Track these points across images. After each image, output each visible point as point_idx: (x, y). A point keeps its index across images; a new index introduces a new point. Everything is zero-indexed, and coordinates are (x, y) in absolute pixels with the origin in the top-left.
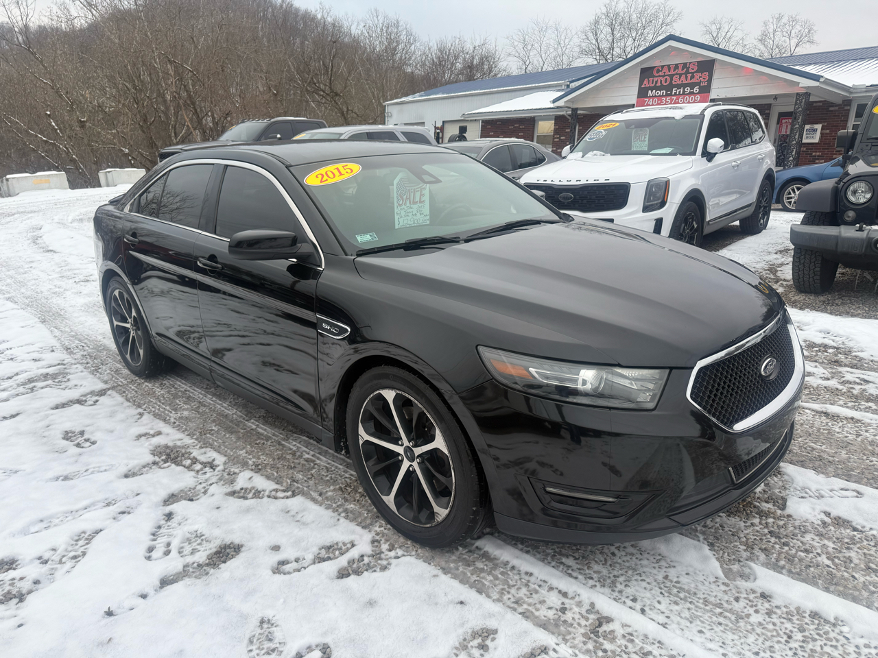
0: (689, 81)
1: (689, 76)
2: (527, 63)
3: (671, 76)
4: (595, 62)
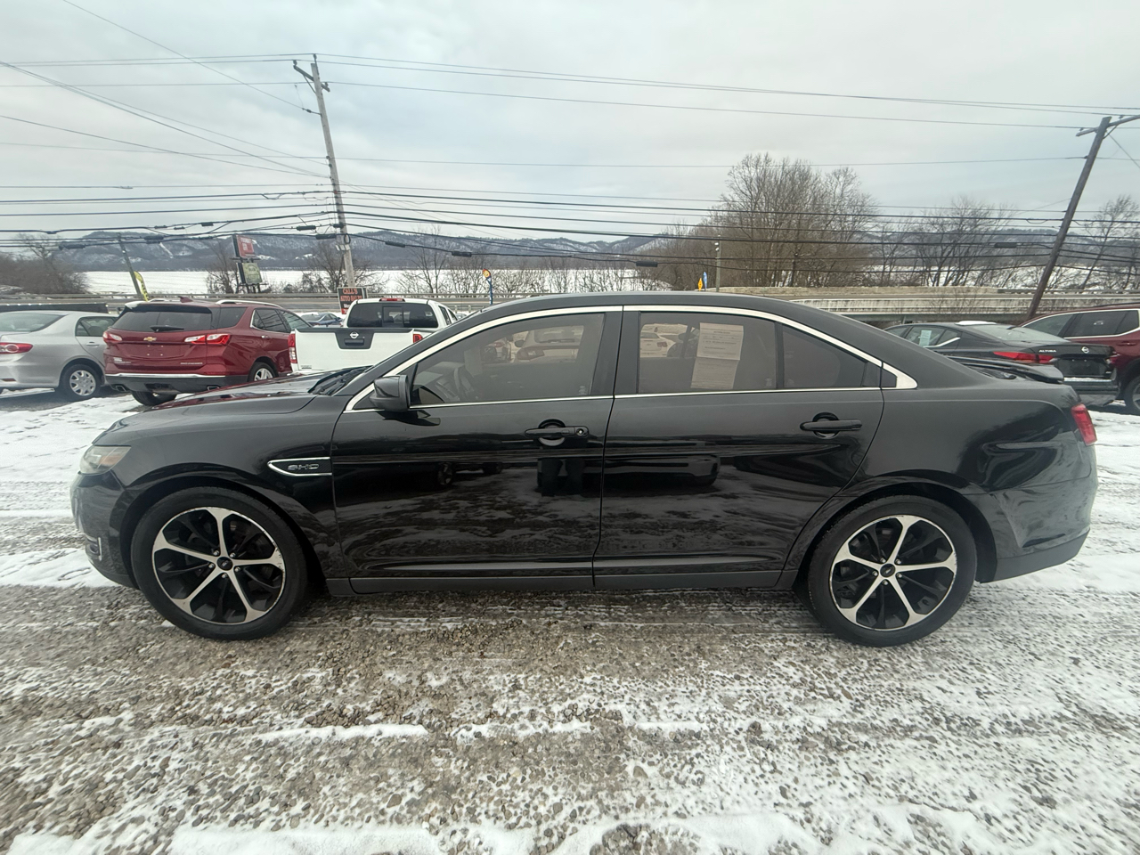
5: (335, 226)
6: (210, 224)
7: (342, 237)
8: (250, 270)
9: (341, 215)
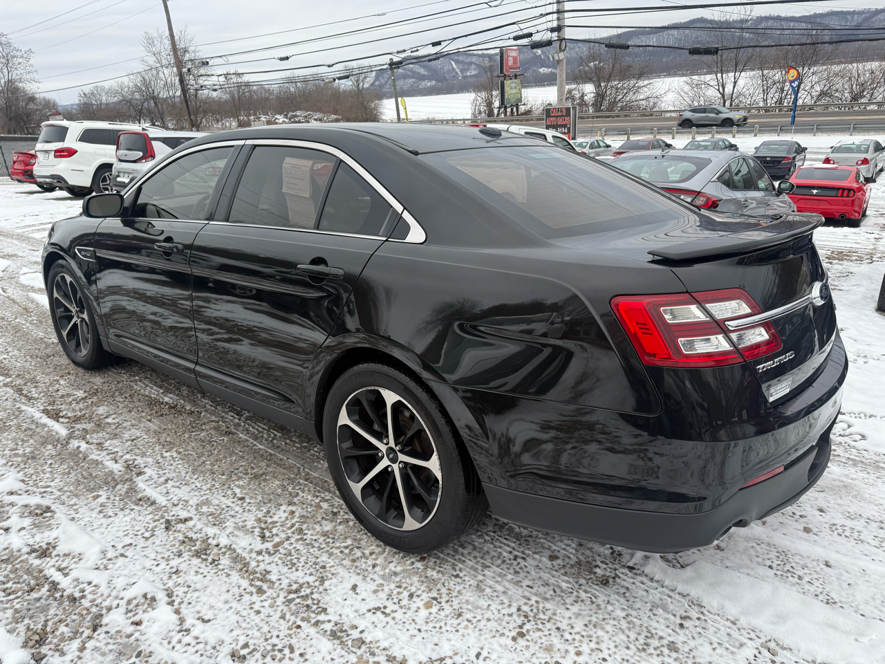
5: (552, 30)
6: (438, 43)
7: (558, 43)
8: (511, 88)
9: (561, 16)
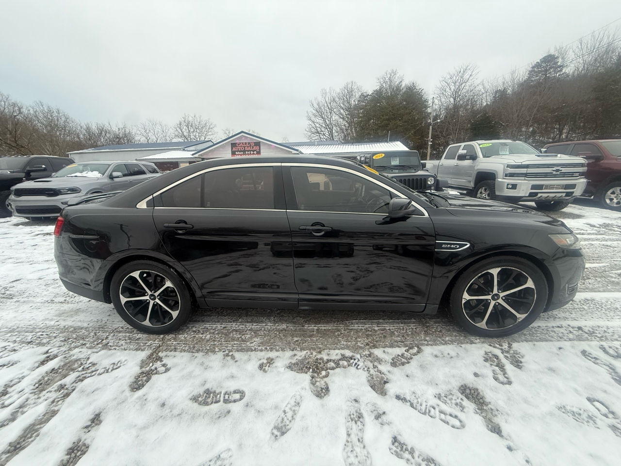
0: (252, 149)
1: (251, 147)
2: (148, 138)
3: (244, 147)
4: (183, 141)
